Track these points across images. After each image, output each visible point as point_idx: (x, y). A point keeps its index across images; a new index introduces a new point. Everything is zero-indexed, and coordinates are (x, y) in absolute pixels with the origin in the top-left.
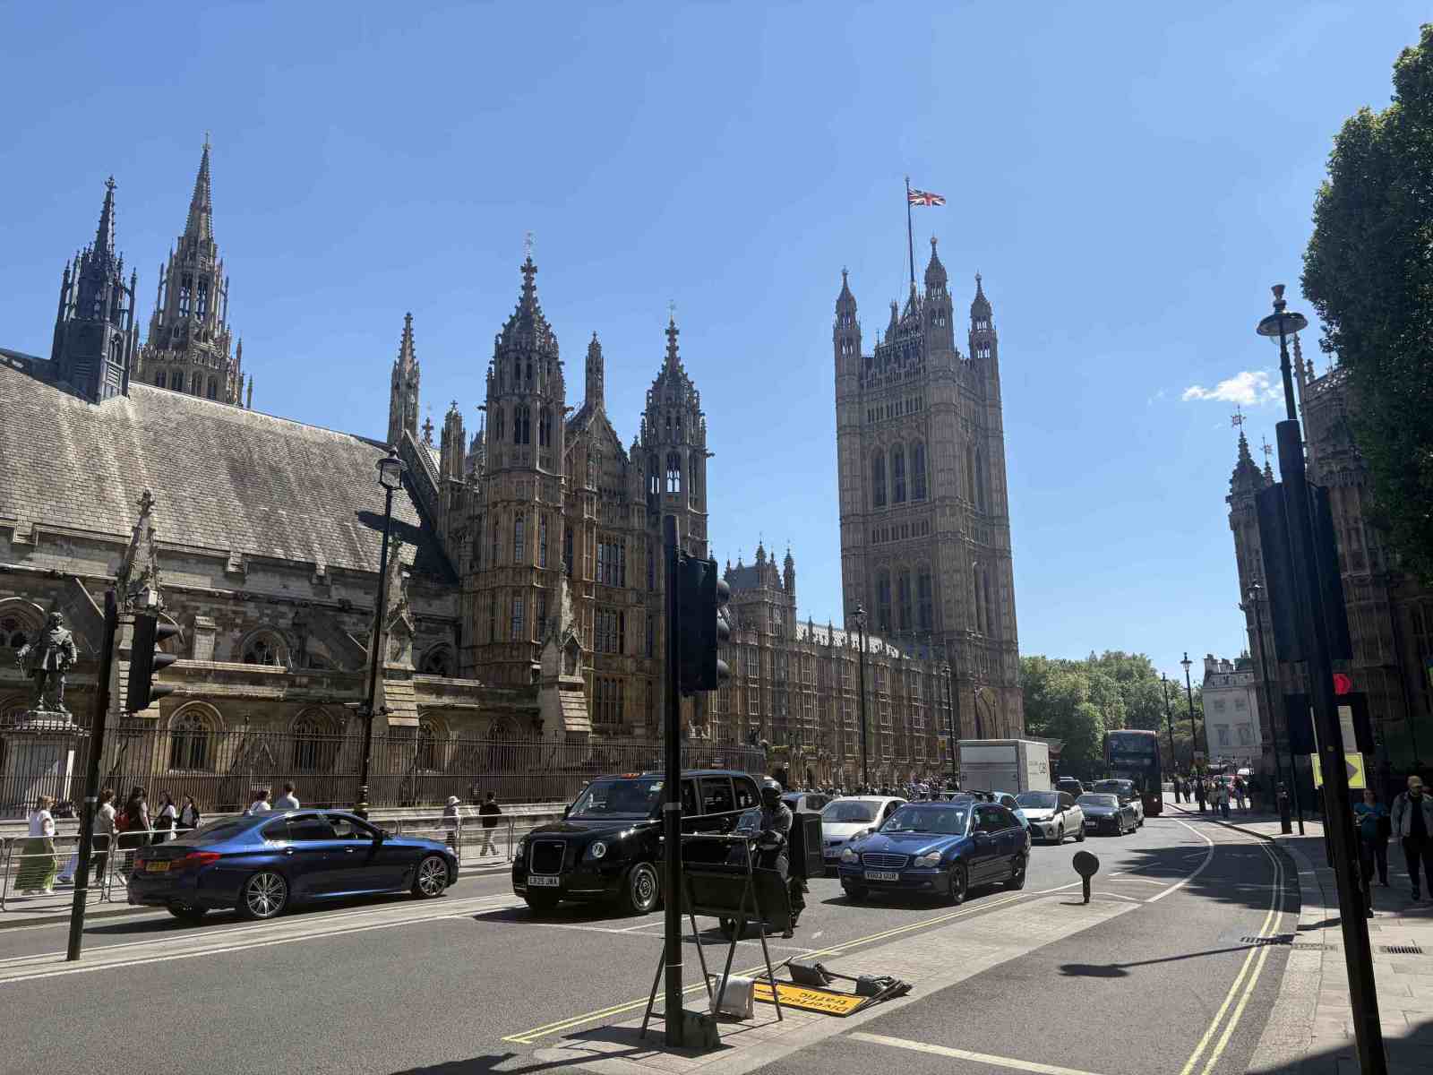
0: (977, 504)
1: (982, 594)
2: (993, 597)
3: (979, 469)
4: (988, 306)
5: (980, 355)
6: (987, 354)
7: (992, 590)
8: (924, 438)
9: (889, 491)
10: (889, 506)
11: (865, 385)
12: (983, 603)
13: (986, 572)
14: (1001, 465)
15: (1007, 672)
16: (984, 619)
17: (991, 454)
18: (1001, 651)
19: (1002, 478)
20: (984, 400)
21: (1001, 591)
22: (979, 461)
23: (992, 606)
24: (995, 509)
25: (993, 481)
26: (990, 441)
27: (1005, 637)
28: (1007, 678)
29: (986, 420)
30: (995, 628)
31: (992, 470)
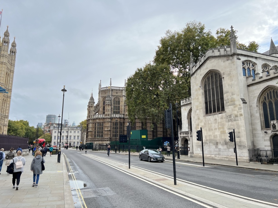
0: (6, 86)
1: (3, 105)
2: (5, 106)
3: (8, 78)
4: (16, 44)
5: (12, 54)
6: (14, 54)
7: (5, 104)
12: (3, 107)
13: (5, 100)
14: (12, 78)
15: (5, 122)
16: (3, 110)
17: (11, 76)
18: (5, 118)
19: (12, 81)
20: (11, 64)
21: (7, 105)
22: (8, 76)
23: (5, 108)
24: (10, 87)
25: (10, 81)
26: (11, 73)
27: (7, 115)
28: (5, 123)
29: (11, 68)
30: (5, 112)
31: (11, 79)
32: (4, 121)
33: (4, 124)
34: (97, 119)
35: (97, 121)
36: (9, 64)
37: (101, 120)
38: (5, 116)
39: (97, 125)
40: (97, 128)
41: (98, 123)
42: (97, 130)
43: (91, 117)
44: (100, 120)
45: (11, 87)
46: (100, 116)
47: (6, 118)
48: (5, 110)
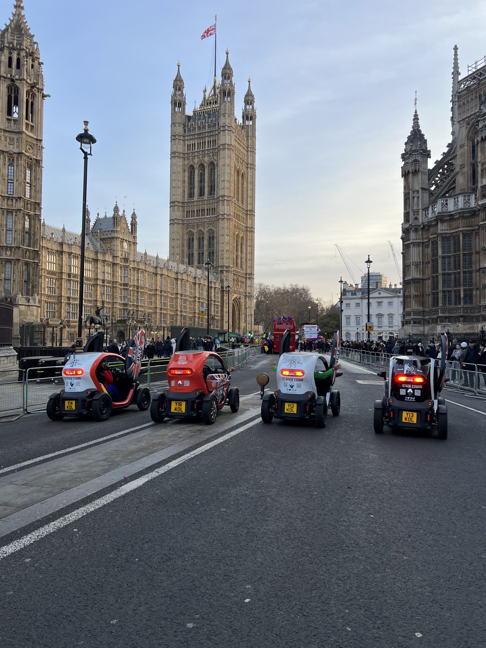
0: (240, 203)
2: (244, 251)
3: (243, 184)
4: (253, 96)
5: (247, 123)
6: (251, 123)
7: (244, 247)
8: (215, 163)
9: (196, 191)
10: (196, 198)
11: (187, 130)
12: (239, 253)
13: (242, 238)
14: (253, 183)
15: (248, 288)
16: (239, 261)
17: (249, 177)
18: (246, 278)
19: (253, 190)
20: (248, 148)
21: (248, 248)
22: (243, 179)
23: (244, 256)
24: (249, 206)
25: (249, 191)
26: (249, 170)
27: (249, 271)
28: (248, 291)
29: (248, 159)
30: (244, 266)
31: (249, 186)
32: (246, 286)
33: (246, 293)
34: (442, 221)
35: (442, 228)
36: (241, 149)
37: (461, 222)
38: (246, 274)
39: (443, 247)
40: (440, 261)
41: (445, 238)
42: (440, 271)
43: (416, 219)
44: (454, 224)
45: (253, 204)
46: (456, 204)
47: (249, 278)
48: (244, 260)
